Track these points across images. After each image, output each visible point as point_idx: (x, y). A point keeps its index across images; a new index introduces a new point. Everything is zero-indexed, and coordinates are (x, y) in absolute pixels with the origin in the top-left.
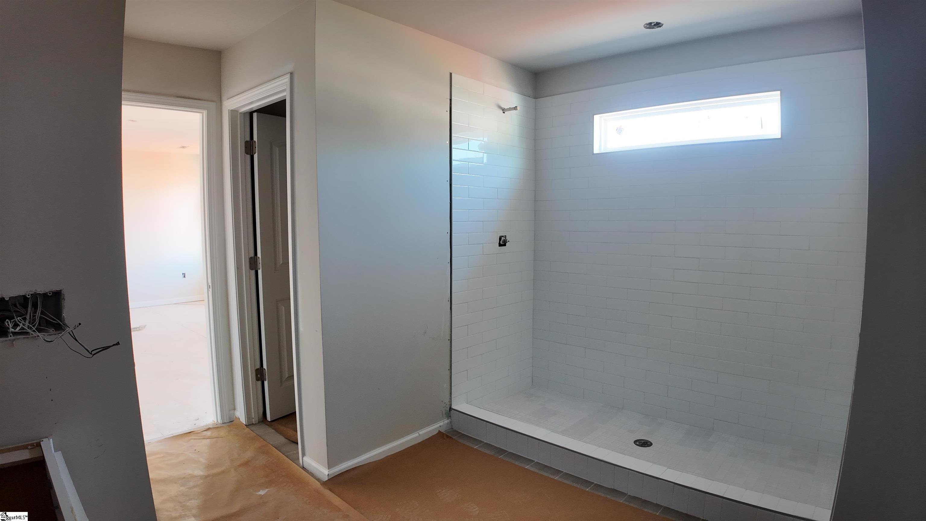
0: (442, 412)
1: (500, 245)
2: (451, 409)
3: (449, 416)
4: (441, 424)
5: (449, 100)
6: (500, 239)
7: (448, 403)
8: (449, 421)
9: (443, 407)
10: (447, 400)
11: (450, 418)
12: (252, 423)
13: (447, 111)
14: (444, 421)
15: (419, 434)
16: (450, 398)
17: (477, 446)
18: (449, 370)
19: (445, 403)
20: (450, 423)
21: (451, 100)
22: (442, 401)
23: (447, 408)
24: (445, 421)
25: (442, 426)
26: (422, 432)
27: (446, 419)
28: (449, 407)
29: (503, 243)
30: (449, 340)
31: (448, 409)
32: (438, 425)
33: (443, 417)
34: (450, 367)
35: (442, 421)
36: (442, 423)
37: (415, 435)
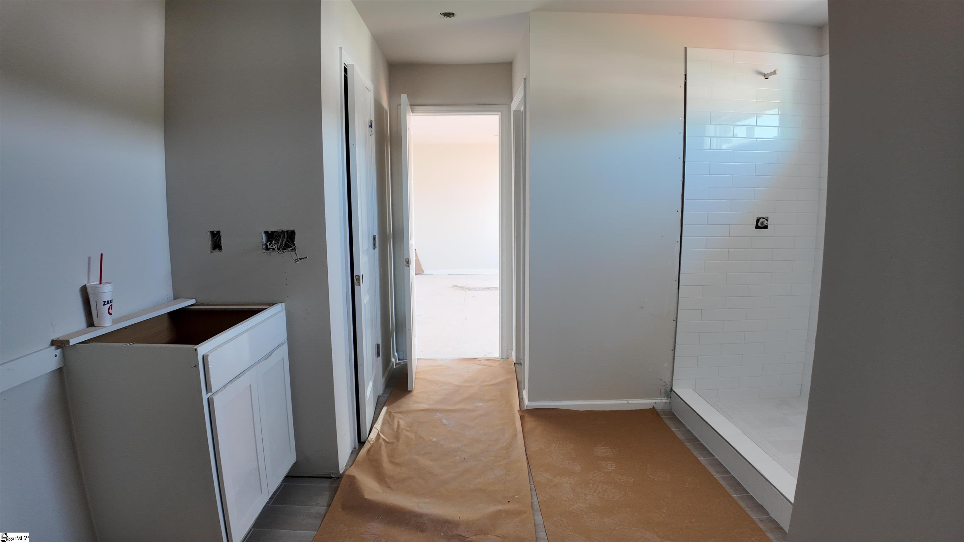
0: (660, 390)
1: (757, 227)
2: (671, 389)
3: (670, 397)
4: (658, 401)
5: (684, 75)
6: (758, 221)
7: (669, 384)
8: (668, 401)
9: (662, 386)
10: (668, 380)
11: (670, 398)
12: (520, 363)
13: (681, 87)
14: (661, 399)
15: (628, 403)
16: (672, 379)
17: (676, 429)
18: (672, 350)
19: (664, 382)
20: (669, 404)
21: (685, 75)
22: (661, 379)
23: (667, 387)
24: (663, 400)
25: (657, 403)
26: (631, 401)
27: (665, 398)
28: (670, 388)
29: (761, 225)
30: (674, 320)
31: (669, 389)
32: (654, 401)
33: (661, 395)
34: (674, 348)
35: (660, 399)
36: (660, 400)
37: (624, 402)
